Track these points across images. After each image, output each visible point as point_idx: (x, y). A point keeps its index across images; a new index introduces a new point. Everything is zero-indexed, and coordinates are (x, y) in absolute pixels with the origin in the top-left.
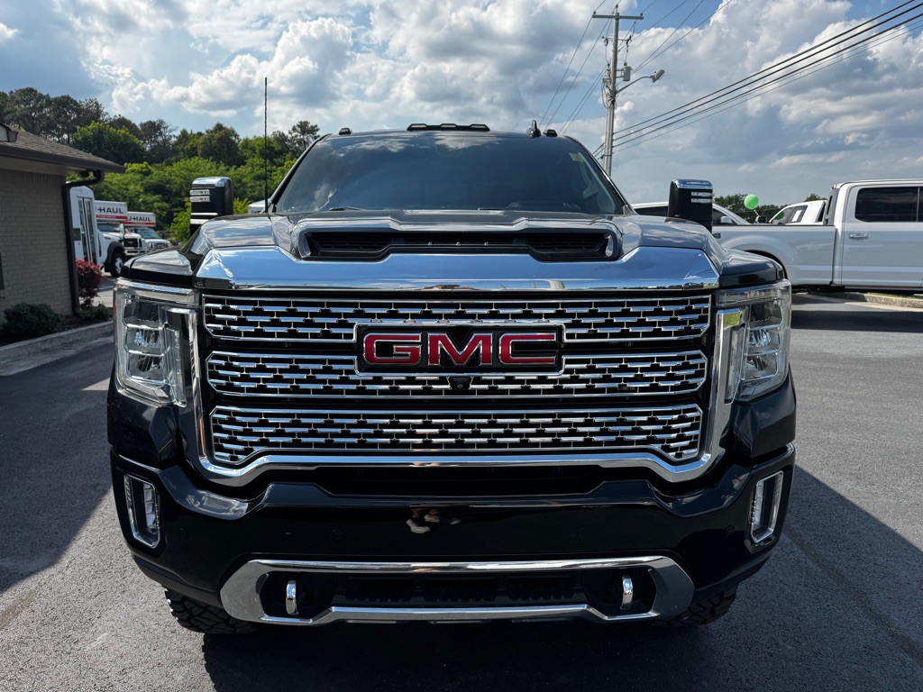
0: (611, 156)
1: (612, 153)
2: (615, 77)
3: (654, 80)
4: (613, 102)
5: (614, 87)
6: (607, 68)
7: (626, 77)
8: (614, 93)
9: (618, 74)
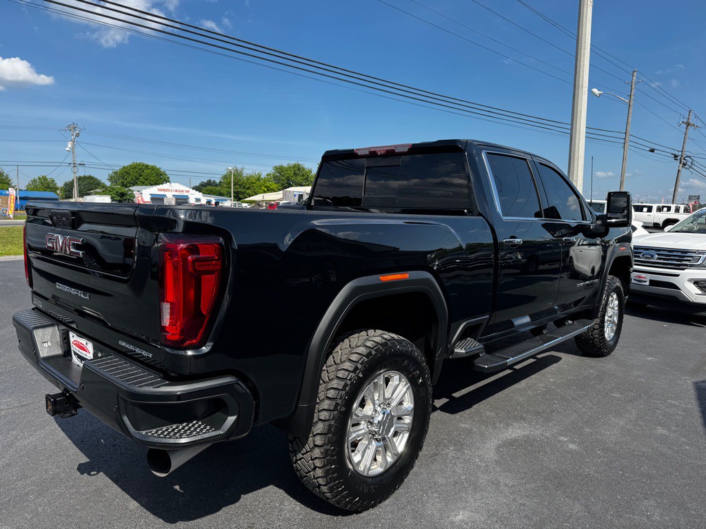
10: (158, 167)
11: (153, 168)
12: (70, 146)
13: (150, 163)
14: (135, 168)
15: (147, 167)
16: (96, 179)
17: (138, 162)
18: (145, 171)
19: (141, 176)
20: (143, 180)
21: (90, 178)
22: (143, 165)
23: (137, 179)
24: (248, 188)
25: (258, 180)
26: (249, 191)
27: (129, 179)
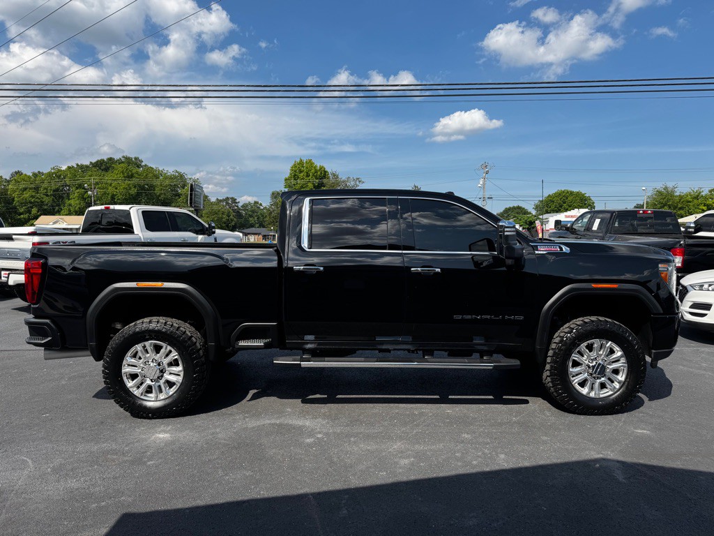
10: (583, 193)
11: (578, 194)
12: (481, 183)
13: (575, 190)
14: (560, 194)
15: (572, 193)
16: (524, 209)
17: (563, 190)
18: (569, 199)
19: (565, 203)
20: (567, 207)
21: (519, 208)
22: (568, 192)
23: (561, 206)
24: (681, 209)
25: (697, 198)
26: (682, 212)
27: (553, 207)
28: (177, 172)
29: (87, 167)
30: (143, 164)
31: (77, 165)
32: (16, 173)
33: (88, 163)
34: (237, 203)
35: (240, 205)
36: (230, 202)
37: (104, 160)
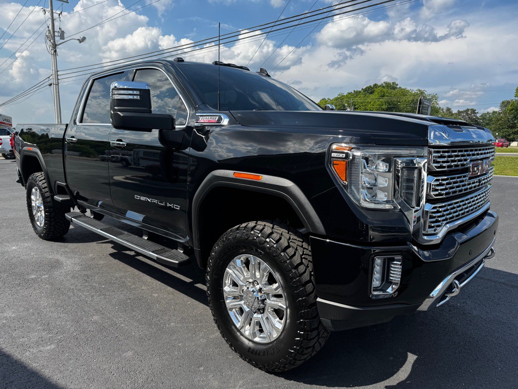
0: (58, 85)
1: (58, 83)
2: (54, 36)
3: (80, 42)
4: (55, 51)
5: (54, 42)
6: (47, 28)
7: (62, 37)
8: (55, 46)
9: (56, 34)
28: (419, 90)
29: (360, 92)
30: (398, 87)
31: (354, 91)
32: (323, 100)
33: (360, 90)
34: (476, 113)
35: (478, 115)
36: (469, 113)
37: (371, 86)
